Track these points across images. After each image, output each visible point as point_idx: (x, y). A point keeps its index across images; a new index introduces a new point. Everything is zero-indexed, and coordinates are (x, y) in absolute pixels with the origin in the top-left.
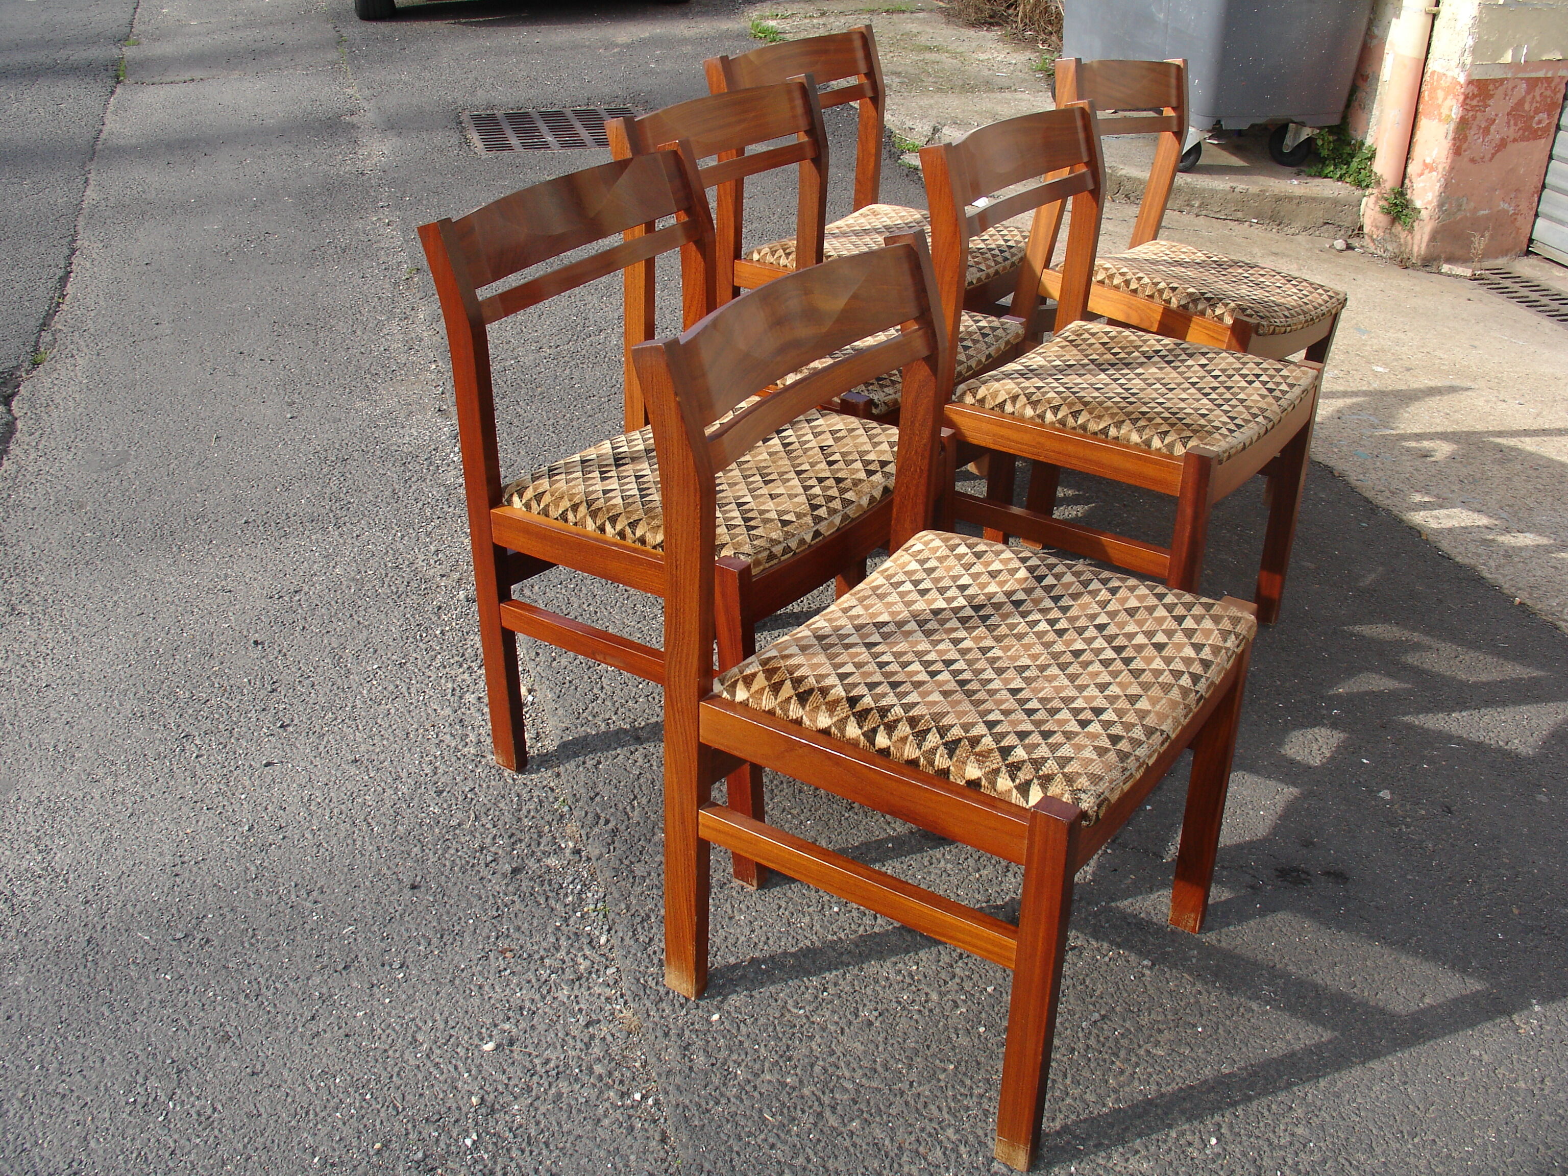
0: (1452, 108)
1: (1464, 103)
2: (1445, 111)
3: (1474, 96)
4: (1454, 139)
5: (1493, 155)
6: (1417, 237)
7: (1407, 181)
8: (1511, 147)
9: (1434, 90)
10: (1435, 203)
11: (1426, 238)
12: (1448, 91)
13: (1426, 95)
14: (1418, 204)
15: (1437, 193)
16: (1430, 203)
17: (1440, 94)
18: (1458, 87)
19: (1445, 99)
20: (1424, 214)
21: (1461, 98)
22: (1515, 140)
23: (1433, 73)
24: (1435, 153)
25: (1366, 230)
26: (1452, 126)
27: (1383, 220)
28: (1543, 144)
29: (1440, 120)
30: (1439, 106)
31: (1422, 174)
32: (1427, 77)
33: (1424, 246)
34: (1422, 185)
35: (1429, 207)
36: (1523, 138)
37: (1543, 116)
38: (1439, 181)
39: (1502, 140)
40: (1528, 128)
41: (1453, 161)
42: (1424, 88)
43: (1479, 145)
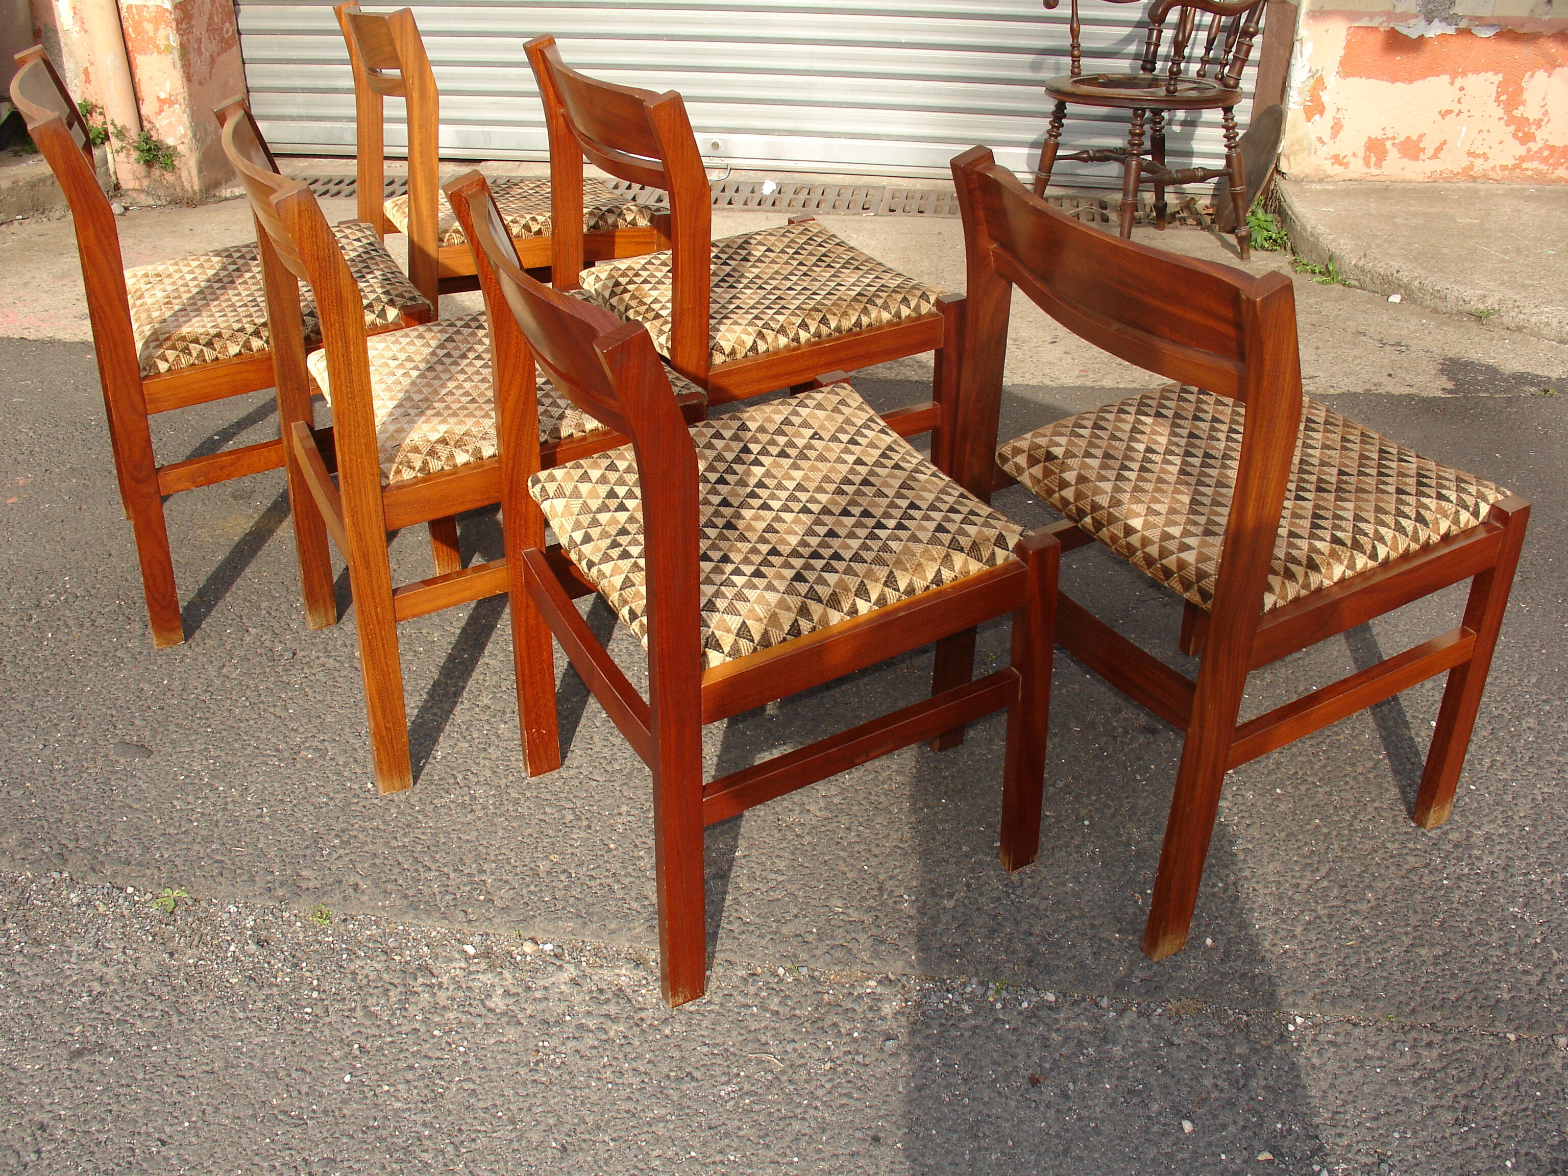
0: (169, 36)
1: (178, 29)
2: (162, 42)
3: (182, 19)
4: (183, 66)
5: (210, 72)
6: (184, 174)
7: (145, 123)
8: (220, 60)
9: (138, 25)
10: (190, 135)
11: (194, 172)
12: (157, 21)
13: (130, 31)
14: (170, 141)
15: (188, 125)
16: (185, 135)
17: (149, 27)
18: (167, 14)
19: (156, 30)
20: (180, 148)
21: (174, 24)
22: (219, 54)
23: (129, 7)
24: (168, 85)
25: (124, 185)
26: (176, 55)
27: (141, 169)
28: (235, 49)
29: (160, 53)
30: (153, 39)
31: (161, 111)
32: (124, 14)
33: (196, 180)
34: (166, 122)
35: (186, 141)
36: (224, 50)
37: (227, 24)
38: (184, 112)
39: (212, 56)
40: (222, 40)
41: (189, 89)
42: (125, 25)
43: (200, 65)
